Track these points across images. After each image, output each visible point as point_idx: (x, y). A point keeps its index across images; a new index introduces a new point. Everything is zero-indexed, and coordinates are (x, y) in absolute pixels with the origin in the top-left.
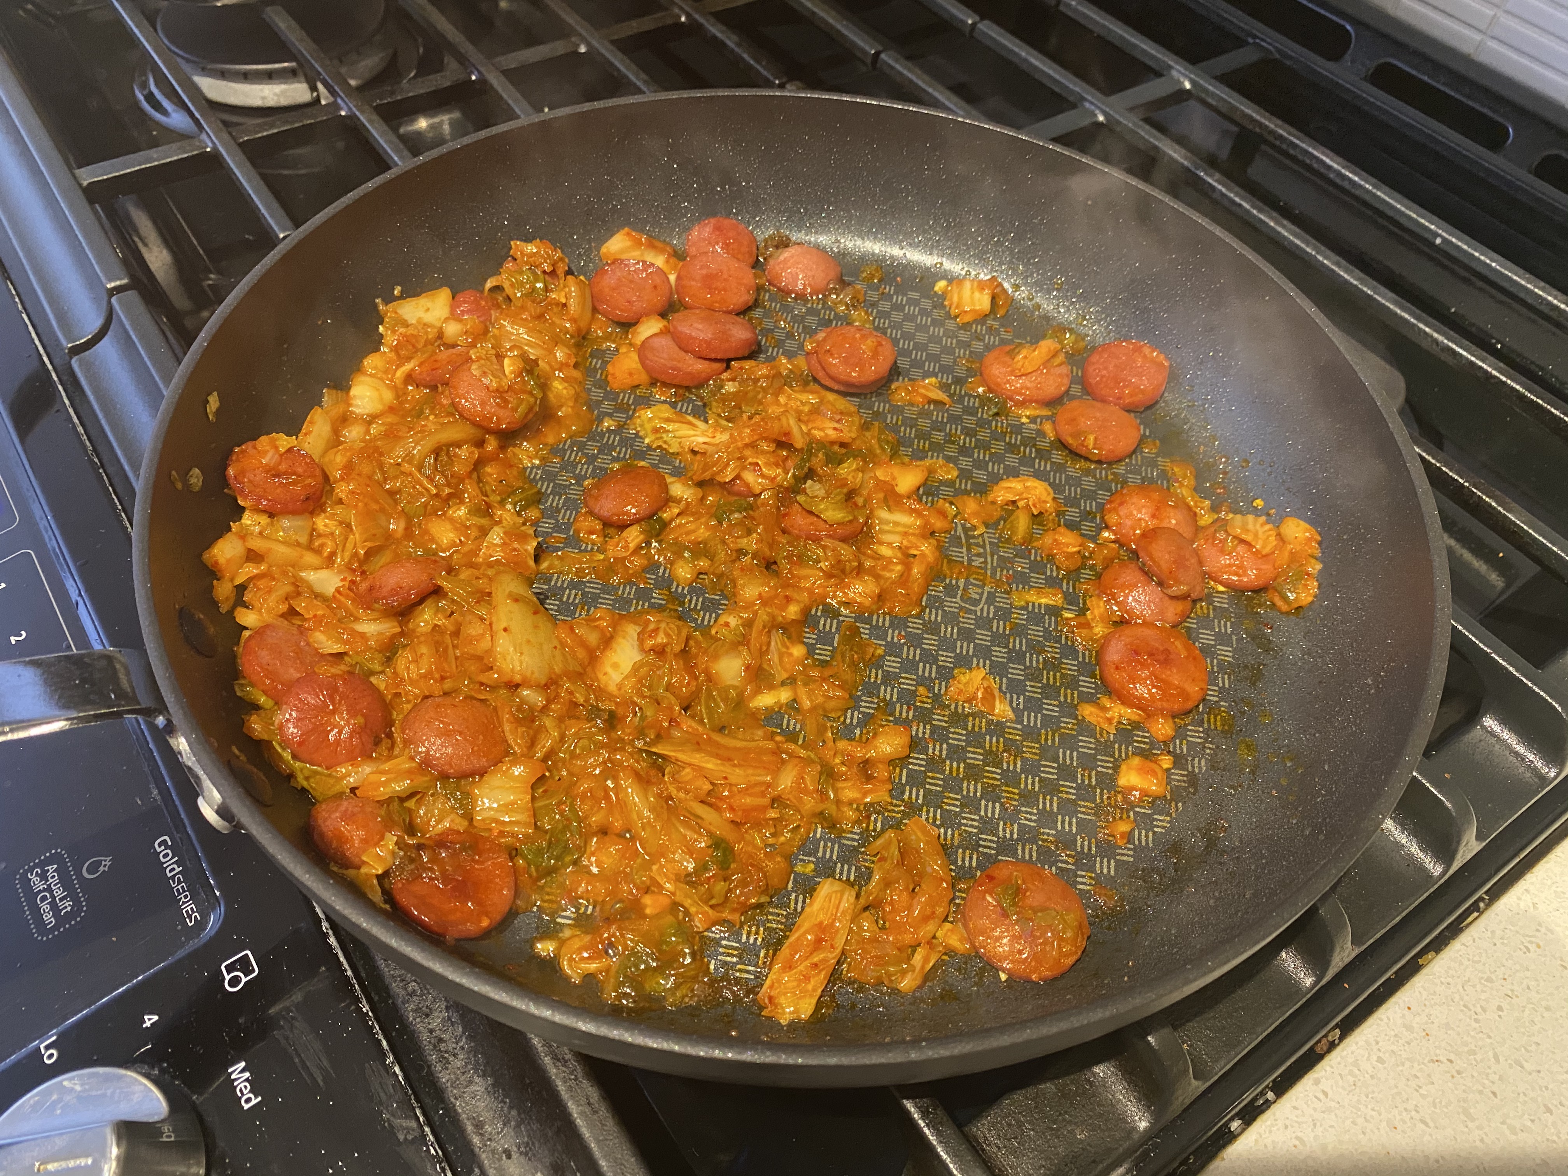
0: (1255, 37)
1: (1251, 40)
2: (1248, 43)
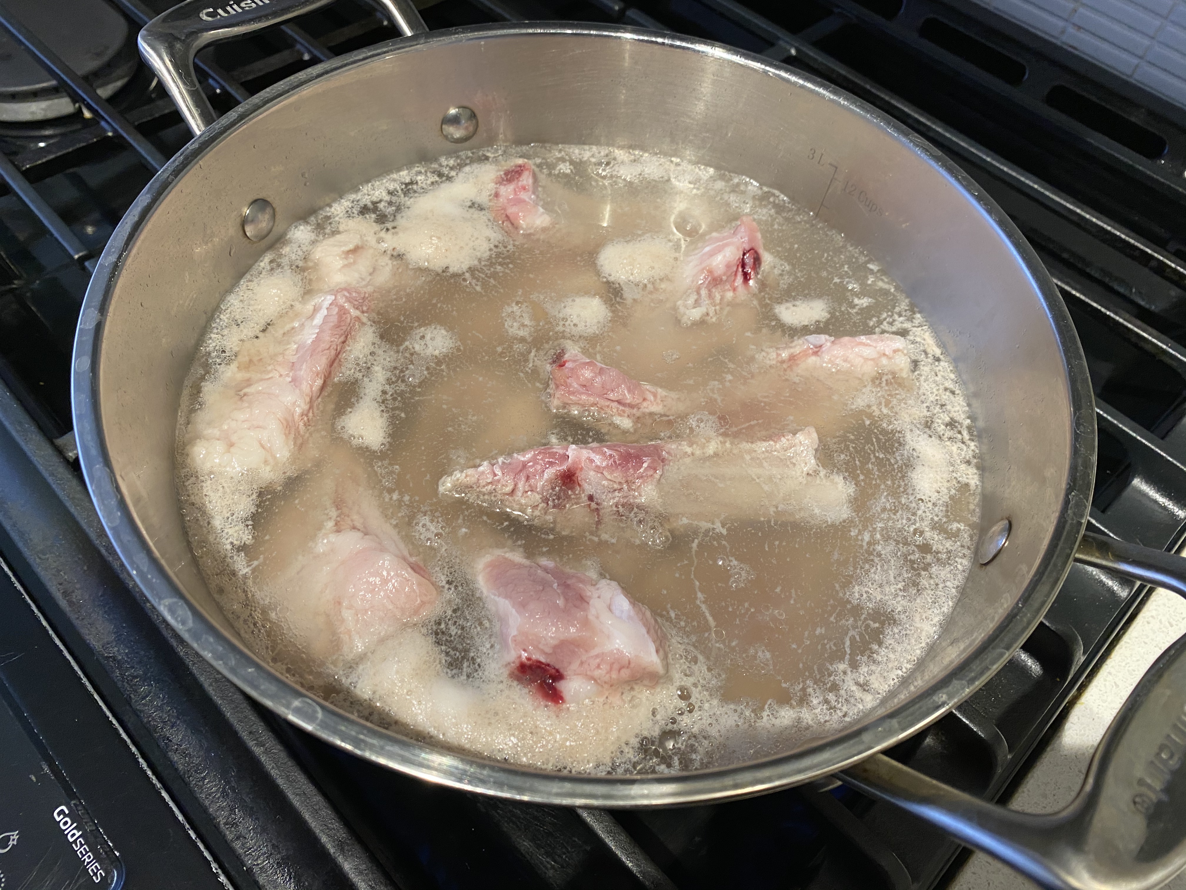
0: (838, 7)
1: (836, 10)
2: (833, 13)
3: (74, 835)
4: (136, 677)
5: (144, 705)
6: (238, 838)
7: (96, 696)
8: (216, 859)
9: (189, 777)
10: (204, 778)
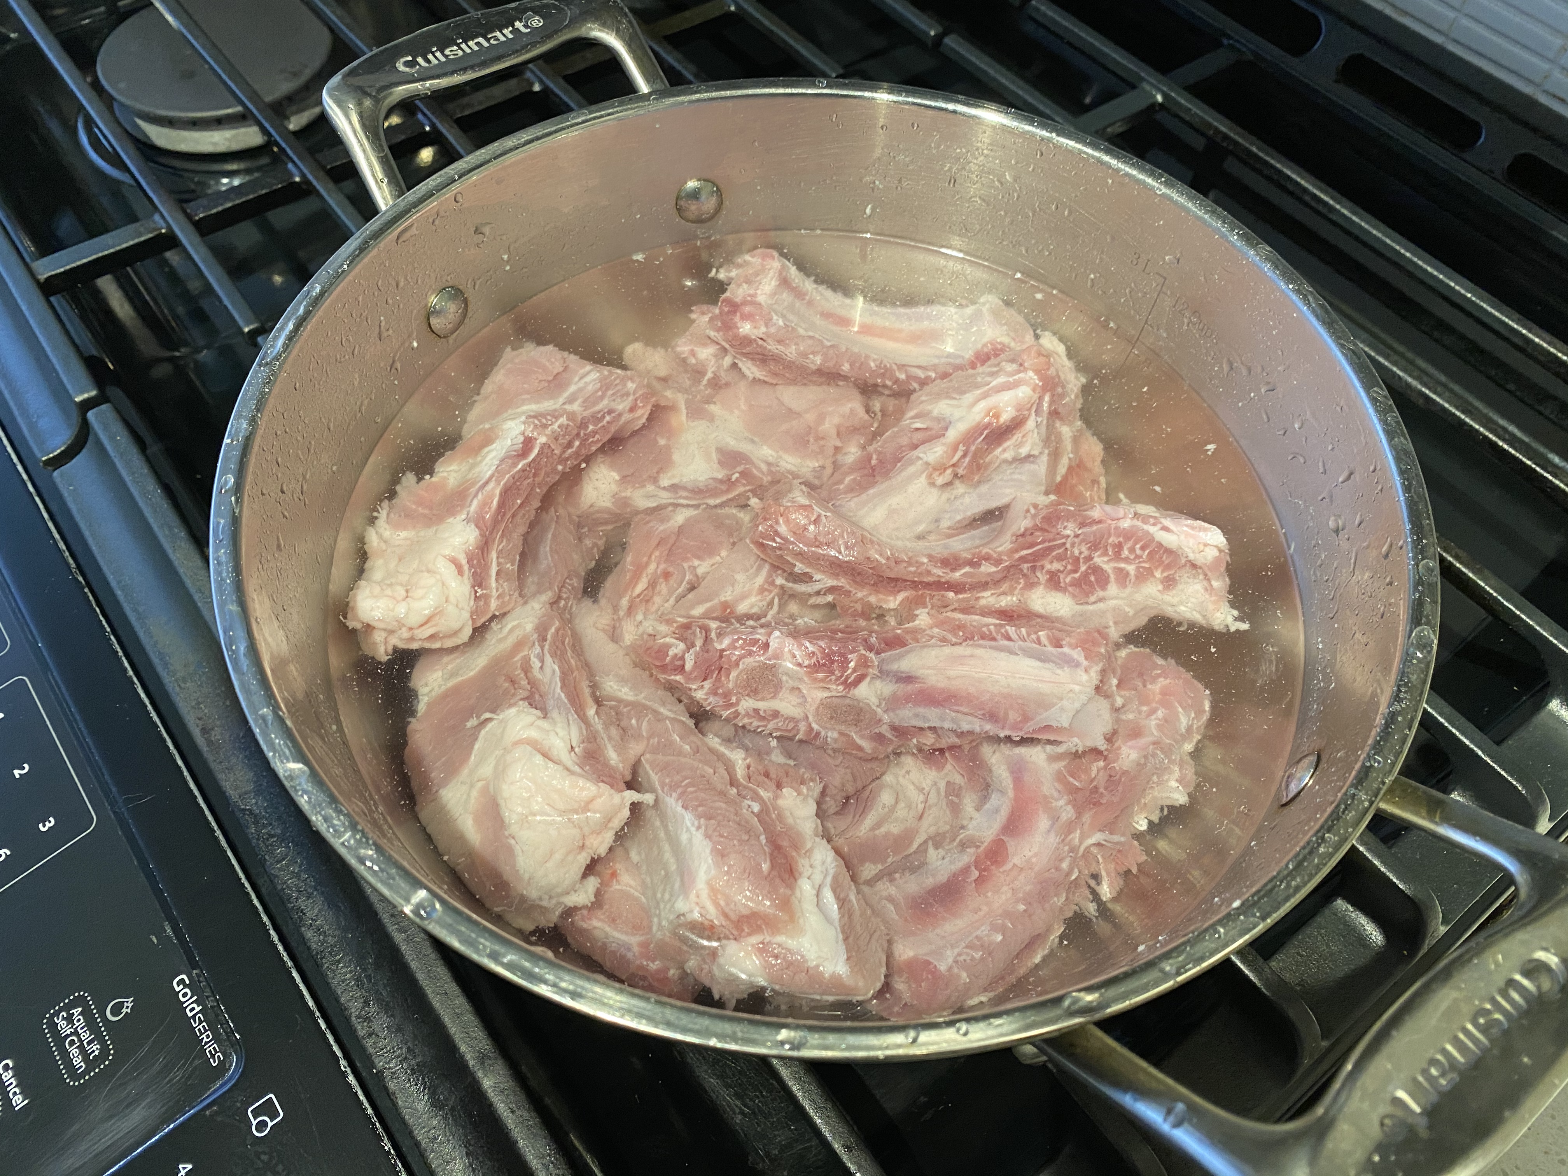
0: (1229, 37)
1: (1225, 42)
2: (1221, 45)
3: (192, 1010)
4: (272, 836)
5: (280, 869)
6: (370, 1035)
7: (230, 854)
8: (346, 1056)
9: (322, 958)
10: (338, 962)
